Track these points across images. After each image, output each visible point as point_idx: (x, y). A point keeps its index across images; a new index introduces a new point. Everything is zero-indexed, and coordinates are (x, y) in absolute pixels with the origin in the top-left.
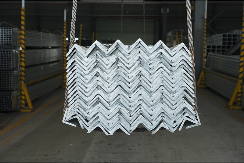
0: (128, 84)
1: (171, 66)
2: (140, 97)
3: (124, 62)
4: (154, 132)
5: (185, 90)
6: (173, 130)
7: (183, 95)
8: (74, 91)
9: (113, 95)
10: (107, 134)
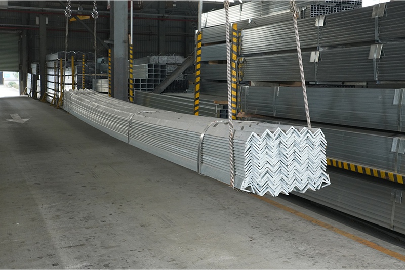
0: (287, 159)
1: (313, 145)
2: (295, 168)
3: (284, 144)
4: (304, 192)
5: (322, 162)
6: (314, 189)
7: (320, 165)
8: (249, 166)
9: (276, 168)
10: (274, 196)
